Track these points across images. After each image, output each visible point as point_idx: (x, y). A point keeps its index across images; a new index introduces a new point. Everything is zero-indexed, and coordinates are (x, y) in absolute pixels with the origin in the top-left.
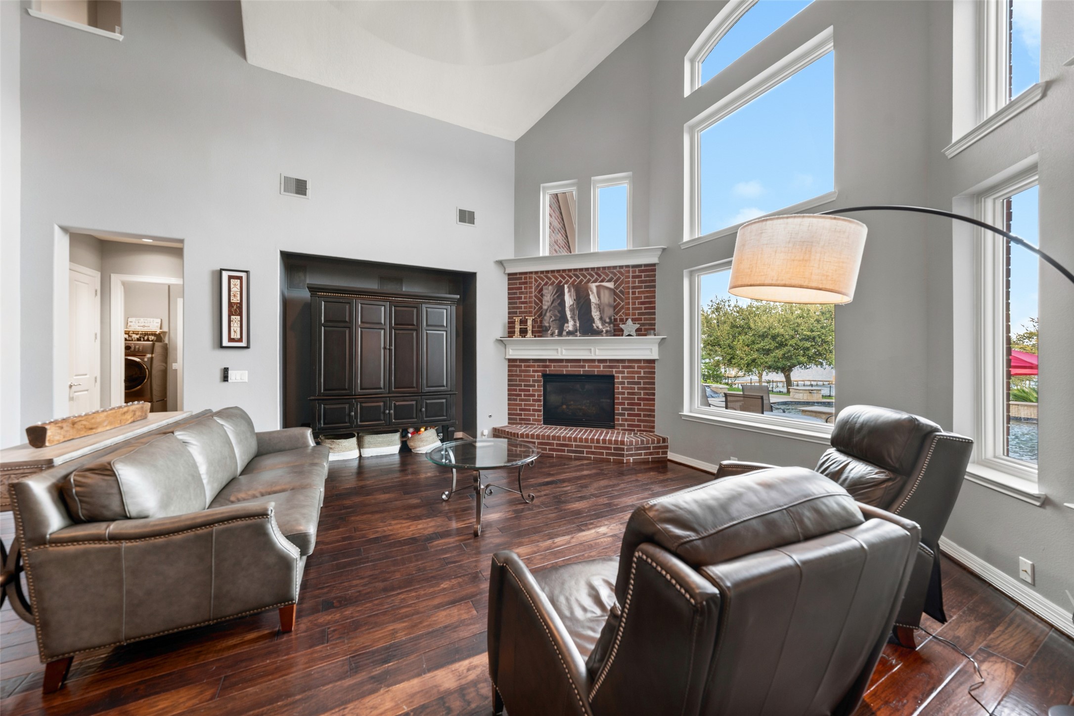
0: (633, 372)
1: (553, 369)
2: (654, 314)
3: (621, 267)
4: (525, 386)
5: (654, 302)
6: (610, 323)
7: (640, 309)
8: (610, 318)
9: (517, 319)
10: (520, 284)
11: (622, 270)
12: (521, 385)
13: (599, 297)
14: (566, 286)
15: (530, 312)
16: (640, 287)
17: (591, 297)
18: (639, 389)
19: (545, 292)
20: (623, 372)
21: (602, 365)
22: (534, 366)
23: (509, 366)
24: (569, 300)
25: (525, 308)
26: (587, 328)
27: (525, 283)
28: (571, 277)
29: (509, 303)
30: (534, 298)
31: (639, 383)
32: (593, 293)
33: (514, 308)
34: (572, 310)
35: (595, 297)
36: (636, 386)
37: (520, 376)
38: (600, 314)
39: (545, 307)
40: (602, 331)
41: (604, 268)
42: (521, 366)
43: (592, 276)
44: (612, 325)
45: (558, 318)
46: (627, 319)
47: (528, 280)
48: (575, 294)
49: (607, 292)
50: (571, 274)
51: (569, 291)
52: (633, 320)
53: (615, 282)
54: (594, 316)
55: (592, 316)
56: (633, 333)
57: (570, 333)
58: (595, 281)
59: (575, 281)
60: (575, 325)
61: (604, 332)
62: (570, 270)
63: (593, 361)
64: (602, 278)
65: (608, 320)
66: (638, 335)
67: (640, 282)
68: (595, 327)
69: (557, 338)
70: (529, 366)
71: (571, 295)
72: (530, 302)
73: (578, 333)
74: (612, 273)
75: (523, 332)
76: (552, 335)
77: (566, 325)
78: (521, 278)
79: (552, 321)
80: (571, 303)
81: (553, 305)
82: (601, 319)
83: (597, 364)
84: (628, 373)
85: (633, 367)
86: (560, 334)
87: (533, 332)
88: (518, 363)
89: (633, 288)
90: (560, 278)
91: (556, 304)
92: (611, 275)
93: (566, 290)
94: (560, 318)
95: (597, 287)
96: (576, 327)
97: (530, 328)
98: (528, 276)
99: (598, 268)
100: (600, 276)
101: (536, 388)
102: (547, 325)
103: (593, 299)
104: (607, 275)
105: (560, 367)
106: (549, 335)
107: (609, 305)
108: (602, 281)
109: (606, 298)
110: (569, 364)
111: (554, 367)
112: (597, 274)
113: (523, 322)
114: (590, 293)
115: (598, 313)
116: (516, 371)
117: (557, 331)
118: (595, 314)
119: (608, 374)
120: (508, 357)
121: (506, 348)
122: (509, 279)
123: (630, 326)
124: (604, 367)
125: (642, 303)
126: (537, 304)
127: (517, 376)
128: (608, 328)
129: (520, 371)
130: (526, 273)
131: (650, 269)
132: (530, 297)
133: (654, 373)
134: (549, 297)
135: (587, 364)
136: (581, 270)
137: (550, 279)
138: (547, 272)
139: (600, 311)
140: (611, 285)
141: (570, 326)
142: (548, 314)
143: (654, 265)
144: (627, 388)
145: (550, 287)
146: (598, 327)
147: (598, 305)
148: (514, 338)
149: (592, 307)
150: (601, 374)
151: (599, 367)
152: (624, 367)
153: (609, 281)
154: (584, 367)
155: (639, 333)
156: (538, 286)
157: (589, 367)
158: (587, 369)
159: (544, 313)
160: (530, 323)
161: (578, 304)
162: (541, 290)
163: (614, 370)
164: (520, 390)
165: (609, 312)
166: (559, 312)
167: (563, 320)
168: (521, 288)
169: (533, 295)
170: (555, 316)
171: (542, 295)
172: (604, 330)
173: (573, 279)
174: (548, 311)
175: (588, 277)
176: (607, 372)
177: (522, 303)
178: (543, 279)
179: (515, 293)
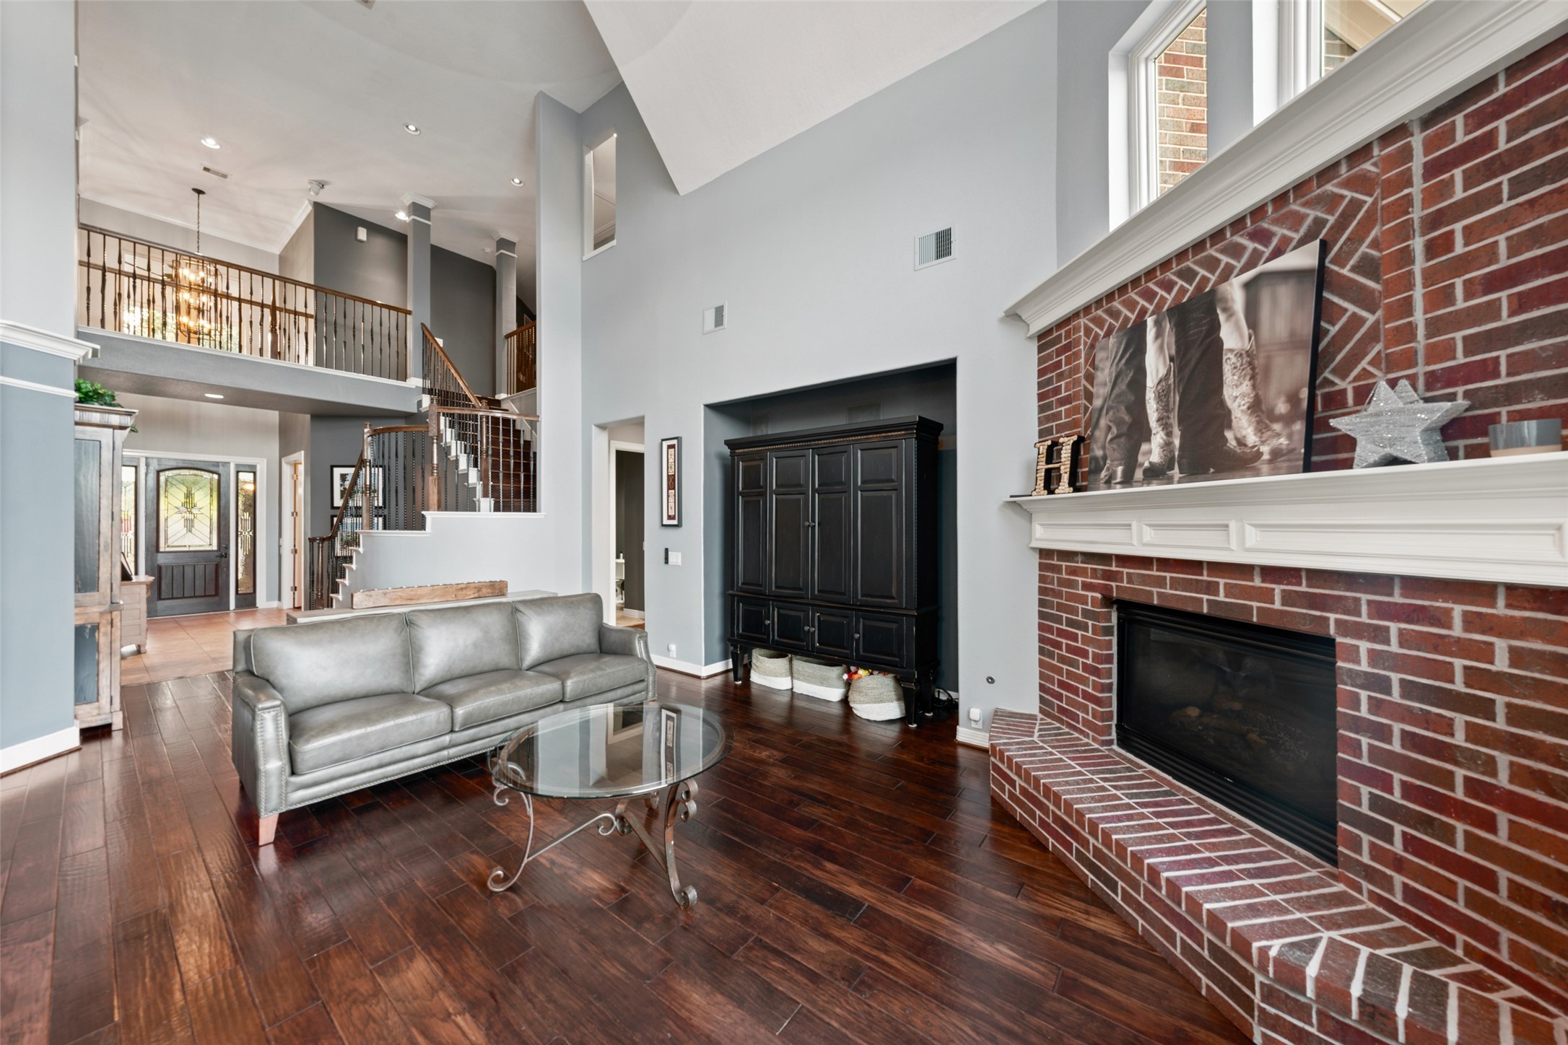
0: (1438, 644)
3: (1360, 153)
4: (1069, 622)
6: (1290, 420)
8: (1293, 398)
9: (1043, 448)
10: (1057, 354)
11: (1368, 166)
12: (1061, 620)
15: (1077, 424)
20: (1380, 635)
21: (1278, 589)
23: (1040, 567)
24: (1156, 365)
25: (1068, 414)
27: (1068, 346)
28: (1170, 287)
29: (1039, 409)
30: (1084, 382)
33: (1047, 419)
34: (1162, 397)
35: (1238, 328)
37: (1060, 594)
38: (1254, 387)
40: (1259, 454)
41: (1281, 199)
42: (1061, 569)
43: (1237, 252)
44: (1300, 426)
45: (1125, 429)
46: (1388, 387)
47: (1072, 336)
48: (1173, 340)
49: (1285, 294)
50: (1170, 275)
51: (1159, 335)
54: (1229, 403)
55: (1222, 403)
56: (1413, 442)
57: (1154, 473)
58: (1245, 268)
60: (1167, 445)
61: (1266, 457)
62: (1165, 266)
63: (1244, 570)
64: (1275, 241)
65: (1282, 407)
66: (1453, 453)
67: (1481, 174)
68: (1232, 443)
69: (1119, 490)
70: (1073, 571)
71: (1161, 348)
72: (1077, 397)
73: (1176, 472)
74: (1317, 198)
75: (1052, 481)
76: (1109, 482)
77: (1144, 447)
78: (1060, 336)
79: (1111, 440)
80: (1162, 372)
81: (1116, 391)
82: (1257, 407)
83: (1257, 582)
85: (1443, 619)
87: (1071, 478)
88: (1056, 562)
90: (1141, 303)
92: (1313, 215)
94: (1131, 426)
96: (1172, 451)
97: (1065, 468)
98: (1071, 325)
99: (1258, 213)
100: (1267, 238)
102: (1099, 453)
104: (1298, 223)
106: (1102, 485)
108: (1277, 253)
109: (1284, 314)
110: (1168, 575)
112: (1256, 236)
114: (1222, 317)
115: (1246, 387)
116: (1052, 582)
117: (1120, 469)
118: (1236, 392)
119: (1306, 628)
120: (1037, 544)
121: (1031, 522)
122: (1040, 348)
123: (1398, 418)
124: (1288, 598)
125: (1494, 282)
127: (1054, 593)
128: (1283, 441)
129: (1060, 582)
130: (1069, 318)
132: (1078, 383)
134: (1107, 371)
135: (1222, 581)
136: (1198, 246)
137: (1117, 314)
138: (1114, 293)
139: (1253, 378)
140: (1307, 254)
141: (1153, 452)
144: (1406, 715)
146: (1241, 442)
147: (1248, 353)
149: (1227, 368)
150: (1274, 622)
153: (1301, 241)
154: (1211, 588)
155: (1453, 442)
157: (1230, 590)
158: (1221, 597)
160: (1066, 452)
161: (1180, 370)
163: (1332, 617)
164: (1061, 633)
165: (1290, 371)
166: (1129, 409)
167: (1137, 431)
168: (1060, 364)
169: (1082, 374)
170: (1119, 423)
172: (1265, 449)
173: (1176, 289)
174: (1105, 411)
175: (1225, 261)
176: (1301, 617)
177: (1062, 402)
178: (1102, 322)
179: (1050, 381)
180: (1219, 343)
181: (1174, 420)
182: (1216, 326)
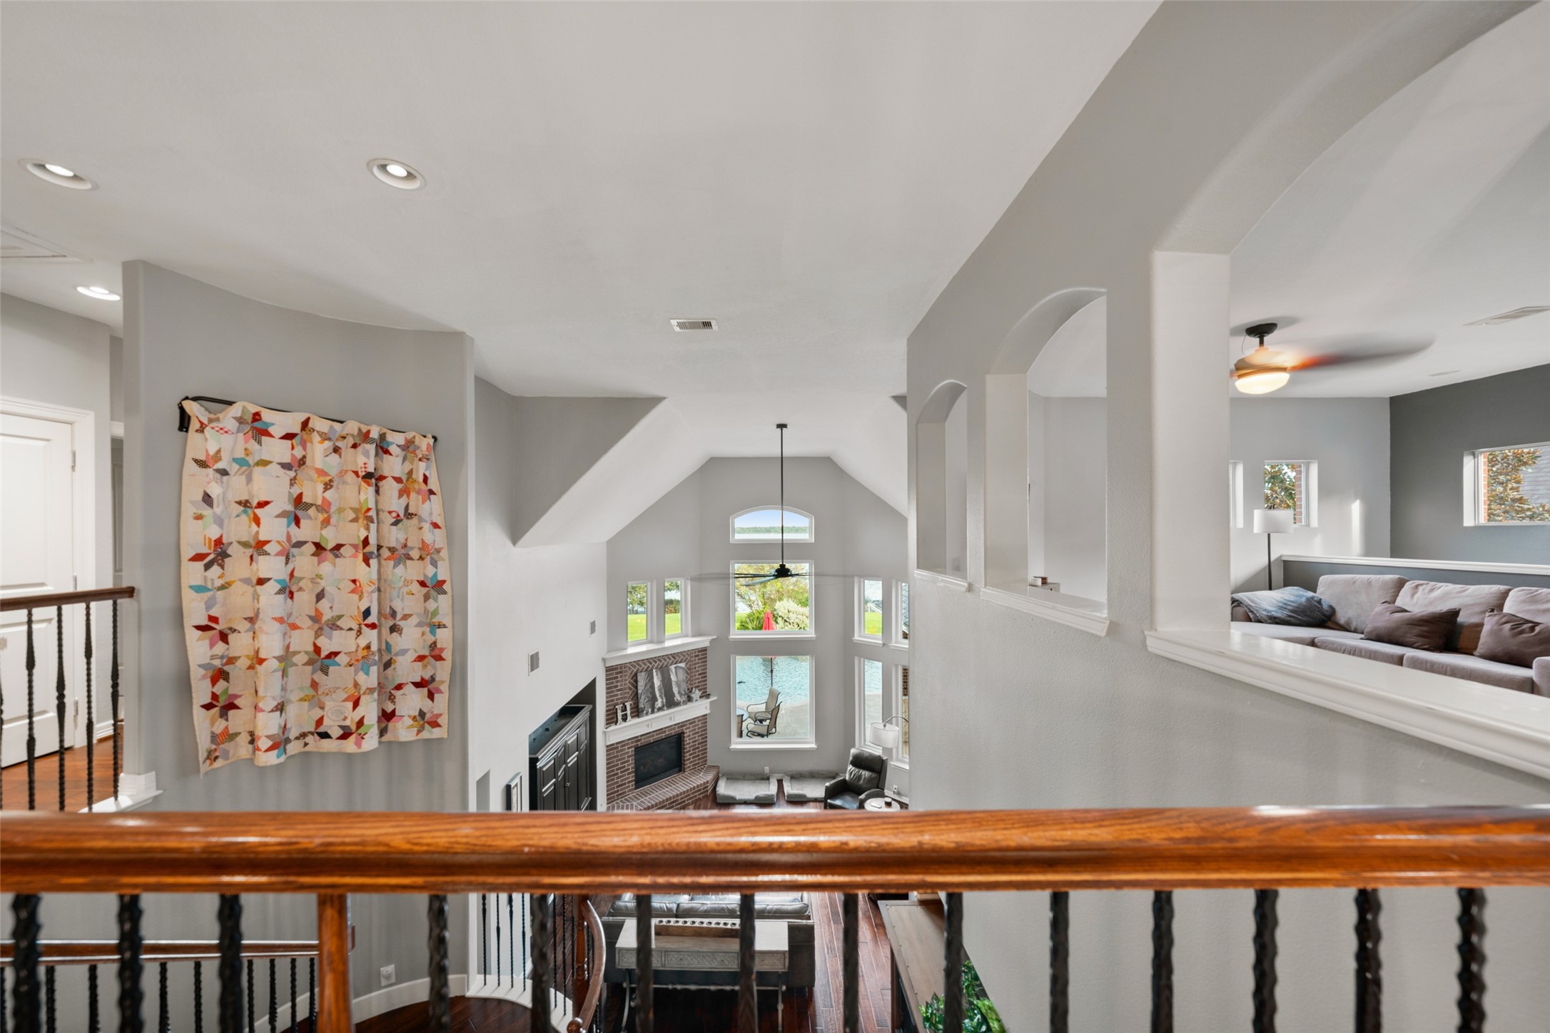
0: (695, 726)
1: (643, 743)
2: (706, 681)
3: (689, 652)
4: (621, 764)
5: (706, 672)
6: (684, 695)
7: (699, 680)
8: (685, 691)
9: (619, 707)
10: (617, 673)
11: (690, 654)
12: (618, 765)
13: (677, 675)
14: (654, 670)
15: (626, 698)
16: (699, 663)
17: (671, 677)
18: (698, 738)
19: (639, 678)
20: (689, 730)
21: (677, 727)
22: (628, 745)
23: (608, 752)
24: (657, 682)
25: (621, 695)
26: (671, 703)
27: (621, 672)
28: (656, 662)
29: (607, 693)
30: (628, 684)
31: (699, 734)
32: (672, 674)
33: (611, 696)
34: (660, 690)
37: (618, 756)
39: (640, 692)
41: (678, 654)
42: (618, 748)
43: (670, 661)
44: (686, 696)
46: (692, 690)
47: (623, 669)
49: (681, 673)
51: (657, 674)
52: (698, 688)
53: (685, 662)
55: (673, 692)
56: (698, 697)
57: (660, 709)
58: (672, 665)
59: (658, 666)
60: (662, 702)
62: (656, 658)
63: (671, 726)
65: (683, 693)
66: (700, 698)
67: (699, 659)
70: (624, 747)
71: (658, 678)
72: (625, 689)
73: (665, 708)
74: (683, 657)
75: (625, 718)
76: (647, 714)
77: (656, 703)
78: (616, 670)
80: (659, 684)
82: (679, 692)
83: (674, 728)
84: (692, 727)
85: (695, 723)
87: (631, 715)
88: (615, 746)
89: (695, 665)
90: (648, 666)
91: (648, 687)
92: (682, 659)
93: (655, 674)
95: (675, 668)
97: (628, 712)
99: (676, 655)
100: (675, 660)
101: (630, 763)
102: (642, 706)
103: (673, 678)
104: (680, 659)
105: (648, 737)
107: (683, 681)
108: (676, 664)
109: (682, 675)
110: (655, 734)
111: (644, 741)
112: (673, 659)
113: (624, 709)
115: (677, 688)
116: (614, 754)
117: (650, 710)
118: (675, 690)
119: (680, 734)
120: (608, 744)
121: (606, 736)
122: (606, 670)
123: (696, 694)
124: (678, 729)
125: (700, 674)
126: (630, 689)
127: (614, 757)
129: (617, 752)
130: (621, 666)
131: (704, 650)
132: (625, 685)
133: (707, 724)
136: (663, 657)
137: (640, 668)
138: (639, 662)
140: (683, 665)
141: (659, 704)
142: (643, 697)
143: (706, 647)
145: (643, 674)
146: (678, 700)
148: (618, 724)
149: (673, 685)
150: (675, 735)
151: (675, 730)
152: (689, 725)
153: (680, 662)
154: (665, 732)
155: (702, 696)
156: (631, 673)
157: (668, 731)
158: (667, 733)
160: (628, 707)
161: (663, 684)
162: (636, 676)
163: (684, 729)
164: (617, 769)
165: (683, 686)
166: (651, 693)
167: (654, 699)
168: (617, 679)
169: (628, 682)
170: (648, 697)
171: (636, 681)
172: (681, 700)
175: (667, 662)
176: (680, 732)
177: (618, 690)
178: (635, 667)
179: (612, 683)
180: (671, 679)
181: (663, 696)
182: (670, 675)
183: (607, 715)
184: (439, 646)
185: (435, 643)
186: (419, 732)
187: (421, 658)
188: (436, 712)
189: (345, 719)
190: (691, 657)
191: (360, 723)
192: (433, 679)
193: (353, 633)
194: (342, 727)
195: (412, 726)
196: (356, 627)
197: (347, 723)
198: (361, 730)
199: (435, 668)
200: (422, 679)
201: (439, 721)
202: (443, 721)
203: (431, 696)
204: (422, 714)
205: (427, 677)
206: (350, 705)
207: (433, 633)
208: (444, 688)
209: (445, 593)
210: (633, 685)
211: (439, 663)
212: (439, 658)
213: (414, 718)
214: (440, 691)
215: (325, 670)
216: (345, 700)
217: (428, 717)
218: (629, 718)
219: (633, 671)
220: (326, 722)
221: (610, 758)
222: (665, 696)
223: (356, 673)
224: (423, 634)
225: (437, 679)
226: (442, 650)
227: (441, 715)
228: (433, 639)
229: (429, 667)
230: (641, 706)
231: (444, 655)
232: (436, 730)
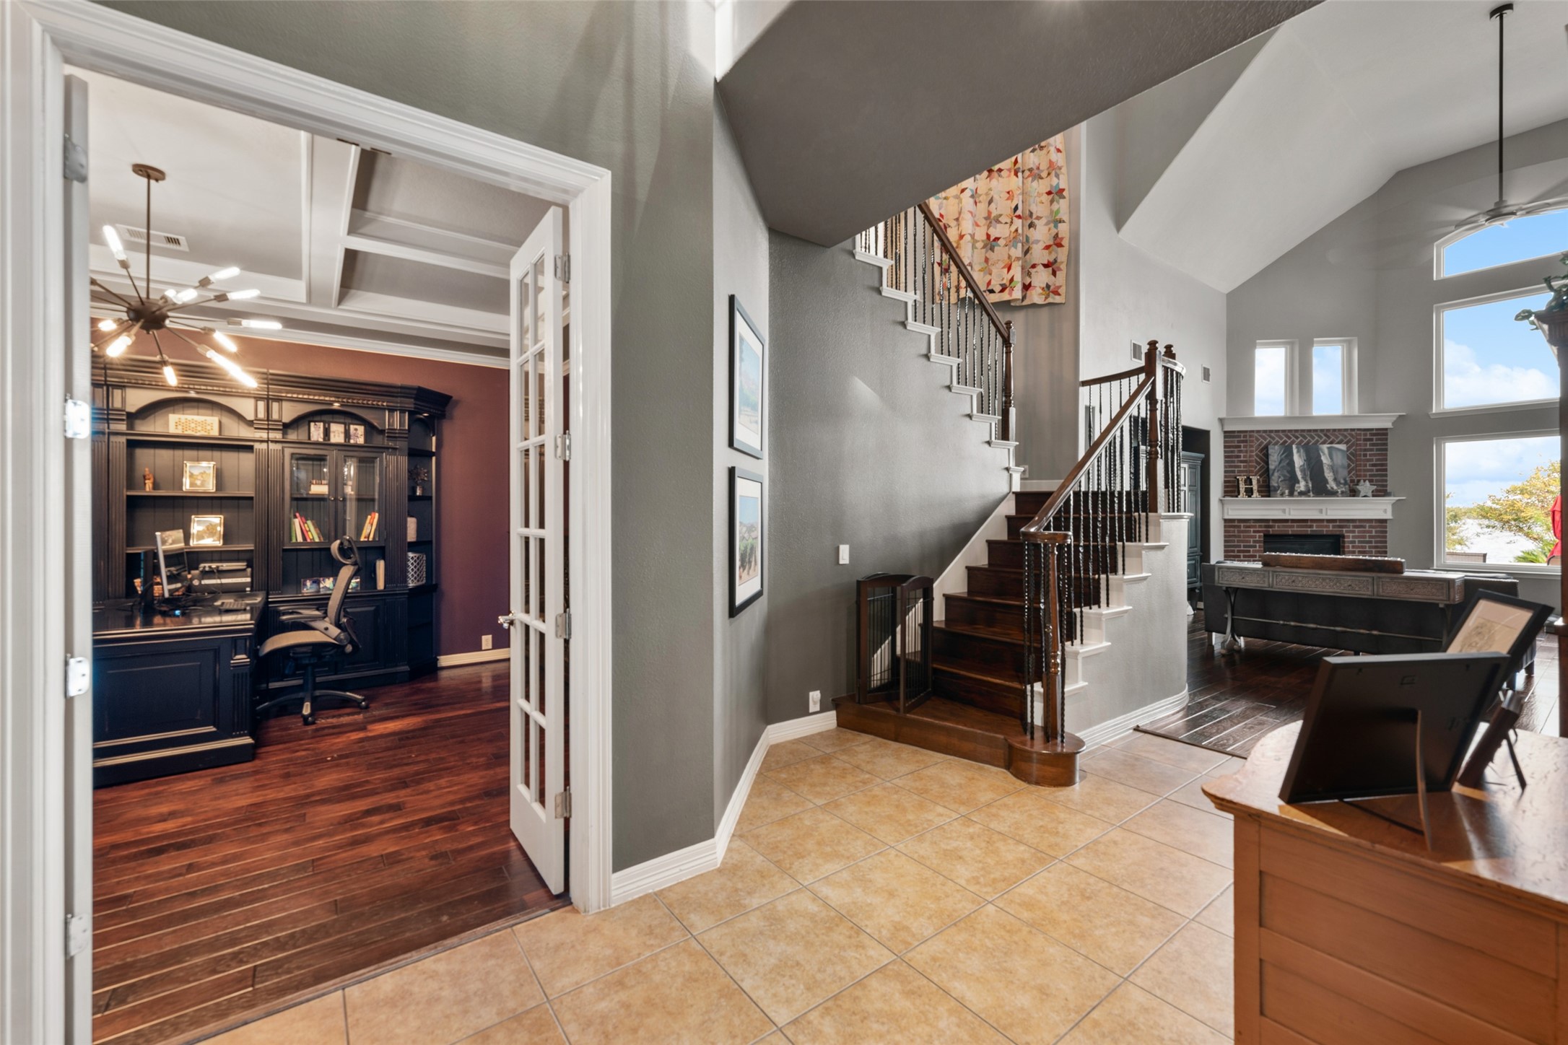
0: (1364, 532)
1: (1277, 529)
2: (1386, 475)
3: (1352, 430)
4: (1244, 546)
5: (1386, 465)
6: (1345, 483)
7: (1372, 470)
8: (1345, 479)
9: (1242, 478)
10: (1239, 442)
11: (1354, 433)
12: (1240, 546)
13: (1331, 458)
14: (1294, 446)
15: (1252, 472)
16: (1372, 450)
17: (1323, 458)
18: (1370, 547)
19: (1270, 451)
20: (1354, 532)
21: (1331, 525)
22: (1255, 527)
23: (1225, 527)
24: (1298, 460)
25: (1245, 467)
26: (1320, 488)
27: (1246, 441)
28: (1297, 438)
29: (1226, 462)
30: (1255, 457)
31: (1371, 542)
32: (1324, 454)
33: (1231, 467)
34: (1303, 471)
36: (1367, 545)
37: (1239, 537)
39: (1272, 467)
41: (1334, 430)
42: (1239, 527)
43: (1321, 437)
44: (1347, 486)
46: (1359, 481)
47: (1248, 438)
49: (1339, 454)
50: (1297, 434)
51: (1298, 452)
52: (1371, 481)
53: (1347, 443)
55: (1324, 477)
56: (1370, 494)
57: (1301, 494)
58: (1324, 443)
59: (1301, 441)
60: (1307, 486)
62: (1296, 431)
63: (1322, 521)
64: (1334, 440)
65: (1342, 481)
66: (1373, 496)
67: (1371, 445)
70: (1249, 527)
71: (1300, 456)
72: (1251, 461)
73: (1311, 494)
74: (1343, 435)
75: (1249, 492)
76: (1282, 495)
77: (1297, 485)
78: (1240, 437)
80: (1302, 463)
82: (1335, 480)
83: (1325, 524)
84: (1359, 532)
85: (1364, 527)
86: (1291, 494)
87: (1258, 491)
88: (1238, 523)
89: (1365, 450)
90: (1285, 438)
91: (1284, 464)
92: (1341, 437)
93: (1295, 451)
95: (1328, 448)
97: (1255, 487)
98: (1248, 434)
99: (1328, 430)
100: (1329, 437)
101: (1258, 548)
102: (1276, 485)
103: (1325, 460)
104: (1337, 437)
105: (1285, 525)
107: (1343, 467)
108: (1331, 443)
109: (1340, 460)
110: (1295, 524)
111: (1278, 527)
112: (1326, 435)
113: (1249, 481)
115: (1331, 474)
116: (1234, 532)
117: (1287, 492)
118: (1329, 475)
119: (1338, 533)
120: (1226, 517)
121: (1223, 508)
122: (1225, 437)
124: (1334, 527)
125: (1374, 464)
126: (1258, 464)
127: (1235, 536)
129: (1239, 532)
130: (1246, 432)
131: (1382, 433)
132: (1250, 456)
133: (1386, 532)
134: (1276, 457)
135: (1315, 524)
136: (1309, 431)
137: (1273, 438)
138: (1271, 431)
140: (1343, 447)
141: (1302, 486)
142: (1276, 474)
143: (1386, 429)
144: (1358, 547)
145: (1276, 447)
146: (1332, 488)
148: (1240, 497)
149: (1325, 468)
150: (1329, 533)
151: (1328, 527)
152: (1355, 527)
153: (1340, 443)
155: (1376, 494)
156: (1260, 445)
157: (1317, 527)
158: (1314, 529)
159: (1271, 472)
160: (1254, 482)
161: (1308, 465)
162: (1266, 448)
163: (1344, 530)
164: (1239, 551)
165: (1343, 473)
166: (1288, 472)
167: (1293, 480)
168: (1240, 447)
169: (1254, 454)
170: (1284, 476)
171: (1267, 455)
172: (1339, 491)
173: (1299, 439)
175: (1317, 438)
176: (1337, 531)
177: (1241, 462)
178: (1265, 439)
179: (1232, 452)
180: (1322, 461)
181: (1308, 478)
183: (1225, 487)
184: (1060, 236)
185: (1057, 234)
186: (1046, 298)
187: (1047, 247)
188: (1057, 285)
189: (1003, 279)
190: (1358, 440)
191: (1012, 280)
192: (1056, 261)
193: (1008, 225)
194: (1001, 285)
195: (1041, 294)
196: (1009, 221)
197: (1004, 282)
198: (1012, 285)
199: (1057, 253)
200: (1048, 261)
201: (1060, 291)
202: (1063, 291)
203: (1054, 273)
204: (1048, 286)
205: (1051, 260)
206: (1006, 270)
207: (1056, 227)
208: (1063, 267)
209: (1064, 198)
210: (1261, 459)
211: (1059, 249)
212: (1060, 245)
213: (1043, 289)
214: (1060, 270)
215: (992, 249)
216: (1003, 268)
217: (1052, 288)
218: (1255, 494)
219: (1262, 443)
220: (993, 283)
221: (1230, 536)
222: (1311, 480)
223: (1009, 249)
224: (1049, 230)
225: (1059, 261)
226: (1062, 239)
227: (1060, 286)
228: (1056, 231)
229: (1053, 253)
230: (1274, 483)
231: (1063, 243)
232: (1057, 297)
